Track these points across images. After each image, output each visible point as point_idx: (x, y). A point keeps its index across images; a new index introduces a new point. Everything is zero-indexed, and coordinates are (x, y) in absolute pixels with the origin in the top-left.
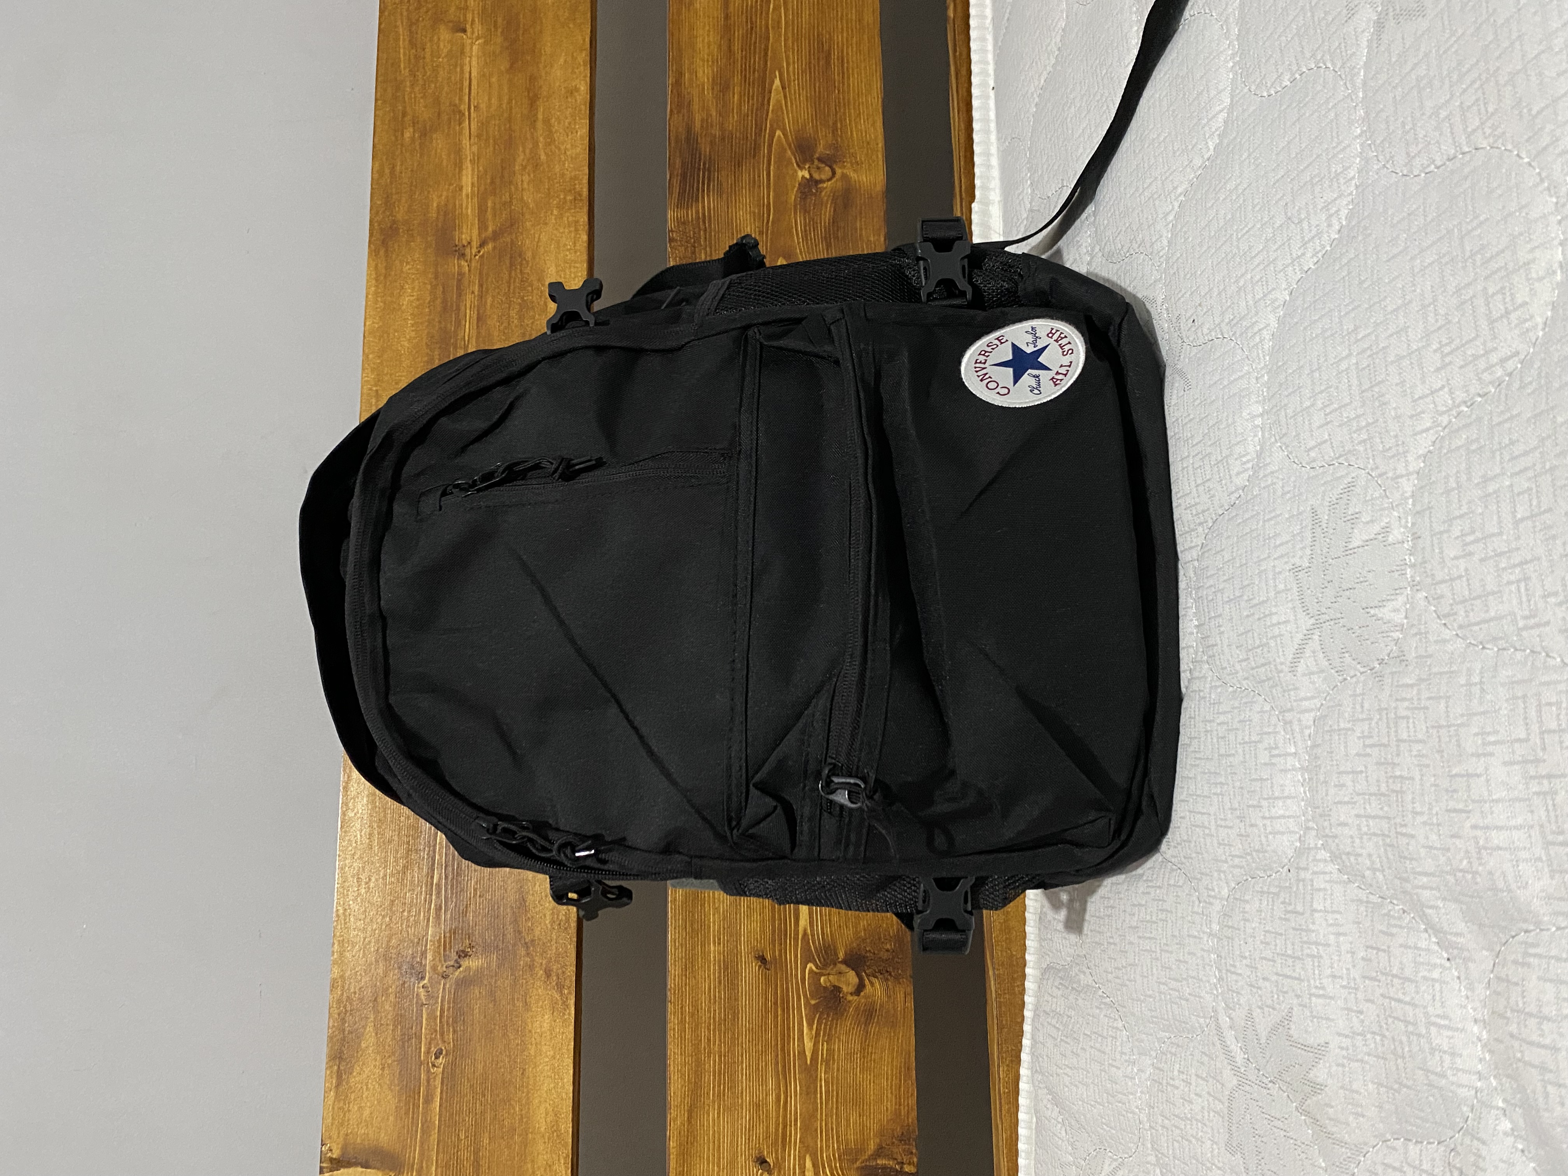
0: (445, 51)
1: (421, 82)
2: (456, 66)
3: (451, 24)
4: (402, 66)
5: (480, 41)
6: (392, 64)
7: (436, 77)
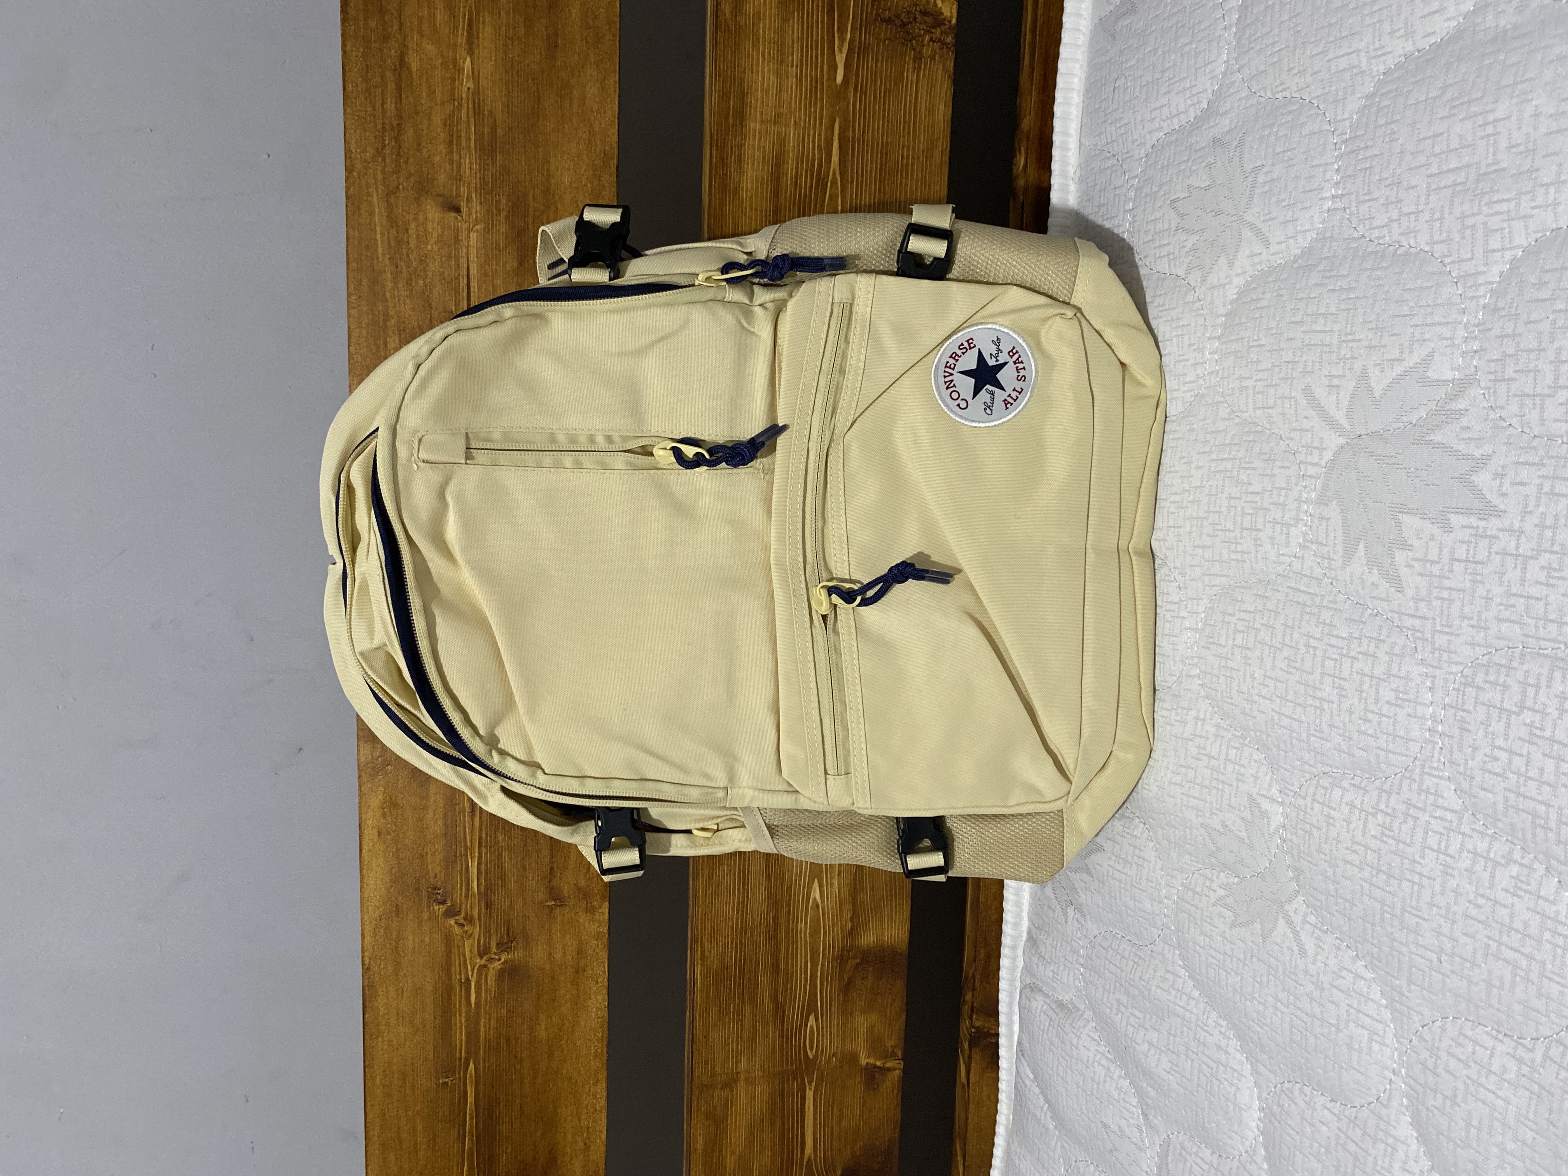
0: (435, 235)
1: (405, 274)
2: (449, 257)
3: (441, 200)
4: (380, 250)
5: (478, 227)
6: (367, 247)
7: (425, 271)
